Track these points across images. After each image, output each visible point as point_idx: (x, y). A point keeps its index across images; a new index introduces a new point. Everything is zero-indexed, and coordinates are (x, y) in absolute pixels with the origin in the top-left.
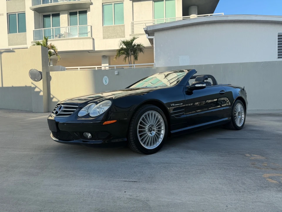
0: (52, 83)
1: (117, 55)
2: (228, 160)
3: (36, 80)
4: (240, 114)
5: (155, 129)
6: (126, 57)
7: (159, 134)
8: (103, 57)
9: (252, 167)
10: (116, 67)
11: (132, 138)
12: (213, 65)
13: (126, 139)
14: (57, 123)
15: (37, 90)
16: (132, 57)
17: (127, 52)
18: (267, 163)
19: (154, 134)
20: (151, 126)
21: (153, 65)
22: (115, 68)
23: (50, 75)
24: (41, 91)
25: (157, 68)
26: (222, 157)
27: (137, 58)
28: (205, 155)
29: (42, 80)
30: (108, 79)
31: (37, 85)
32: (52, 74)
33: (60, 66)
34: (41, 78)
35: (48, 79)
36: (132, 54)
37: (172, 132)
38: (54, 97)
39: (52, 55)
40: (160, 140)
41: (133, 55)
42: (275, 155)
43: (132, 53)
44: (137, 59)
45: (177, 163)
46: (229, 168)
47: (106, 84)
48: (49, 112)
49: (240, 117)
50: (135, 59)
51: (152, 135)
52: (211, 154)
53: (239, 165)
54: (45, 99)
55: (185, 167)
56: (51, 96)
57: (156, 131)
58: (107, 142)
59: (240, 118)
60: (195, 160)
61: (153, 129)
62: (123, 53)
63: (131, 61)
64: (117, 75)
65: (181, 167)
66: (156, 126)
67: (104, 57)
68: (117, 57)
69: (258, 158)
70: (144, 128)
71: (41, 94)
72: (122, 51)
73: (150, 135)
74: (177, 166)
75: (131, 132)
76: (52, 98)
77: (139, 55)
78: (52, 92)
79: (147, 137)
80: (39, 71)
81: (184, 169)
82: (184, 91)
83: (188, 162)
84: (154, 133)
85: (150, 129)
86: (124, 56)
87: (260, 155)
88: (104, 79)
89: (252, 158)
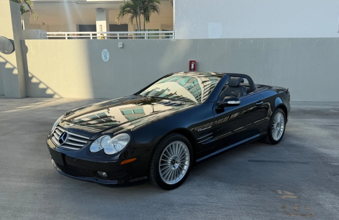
0: (30, 56)
1: (120, 15)
2: (257, 200)
3: (6, 52)
4: (279, 125)
5: (179, 161)
6: (132, 18)
7: (183, 166)
8: (98, 10)
9: (281, 211)
10: (120, 34)
11: (152, 176)
12: (252, 39)
13: (146, 178)
14: (63, 155)
15: (8, 66)
16: (142, 16)
17: (134, 10)
18: (297, 206)
19: (177, 167)
20: (174, 158)
21: (172, 34)
22: (118, 36)
23: (26, 44)
24: (15, 68)
25: (178, 40)
26: (252, 194)
27: (148, 18)
28: (233, 191)
29: (15, 52)
30: (108, 53)
31: (8, 60)
32: (28, 43)
33: (39, 30)
34: (13, 48)
35: (24, 51)
36: (141, 13)
37: (198, 161)
38: (33, 76)
39: (25, 12)
40: (184, 172)
41: (143, 14)
42: (309, 191)
43: (142, 11)
44: (149, 20)
45: (202, 205)
46: (257, 213)
47: (106, 61)
48: (27, 97)
49: (278, 128)
50: (146, 19)
51: (175, 169)
52: (240, 190)
53: (268, 209)
54: (21, 79)
55: (211, 211)
56: (30, 75)
57: (179, 164)
58: (123, 182)
59: (278, 130)
60: (222, 199)
61: (176, 161)
62: (129, 12)
63: (140, 24)
64: (121, 48)
65: (208, 212)
66: (180, 158)
67: (100, 10)
68: (121, 17)
69: (290, 197)
70: (166, 162)
71: (16, 72)
72: (128, 9)
73: (173, 168)
74: (203, 210)
75: (152, 169)
76: (31, 78)
77: (152, 14)
78: (30, 69)
79: (169, 172)
80: (9, 40)
81: (210, 215)
82: (214, 110)
83: (215, 203)
84: (177, 165)
85: (173, 162)
86: (130, 15)
87: (293, 192)
88: (103, 53)
89: (284, 197)
